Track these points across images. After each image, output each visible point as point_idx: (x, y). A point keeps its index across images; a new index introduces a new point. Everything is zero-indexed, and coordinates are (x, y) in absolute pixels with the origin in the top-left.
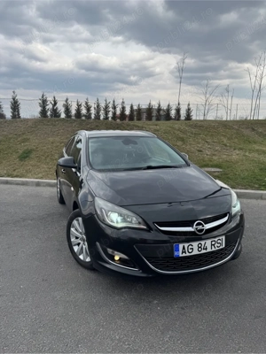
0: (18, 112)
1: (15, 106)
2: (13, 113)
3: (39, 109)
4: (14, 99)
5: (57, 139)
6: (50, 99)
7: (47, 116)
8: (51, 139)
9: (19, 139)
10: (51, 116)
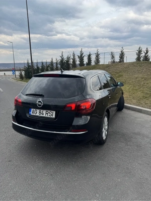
0: (123, 59)
1: (122, 56)
2: (120, 60)
3: (136, 56)
4: (122, 52)
5: (140, 75)
6: (144, 50)
7: (140, 61)
8: (136, 76)
9: (117, 75)
10: (143, 60)
